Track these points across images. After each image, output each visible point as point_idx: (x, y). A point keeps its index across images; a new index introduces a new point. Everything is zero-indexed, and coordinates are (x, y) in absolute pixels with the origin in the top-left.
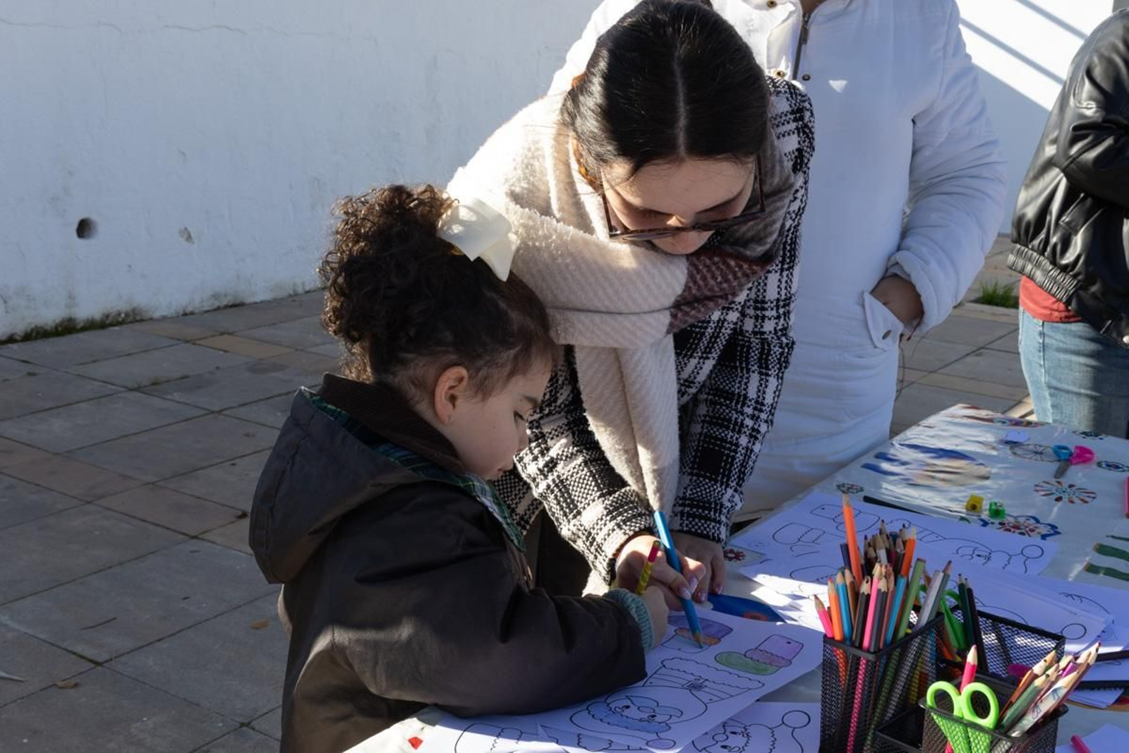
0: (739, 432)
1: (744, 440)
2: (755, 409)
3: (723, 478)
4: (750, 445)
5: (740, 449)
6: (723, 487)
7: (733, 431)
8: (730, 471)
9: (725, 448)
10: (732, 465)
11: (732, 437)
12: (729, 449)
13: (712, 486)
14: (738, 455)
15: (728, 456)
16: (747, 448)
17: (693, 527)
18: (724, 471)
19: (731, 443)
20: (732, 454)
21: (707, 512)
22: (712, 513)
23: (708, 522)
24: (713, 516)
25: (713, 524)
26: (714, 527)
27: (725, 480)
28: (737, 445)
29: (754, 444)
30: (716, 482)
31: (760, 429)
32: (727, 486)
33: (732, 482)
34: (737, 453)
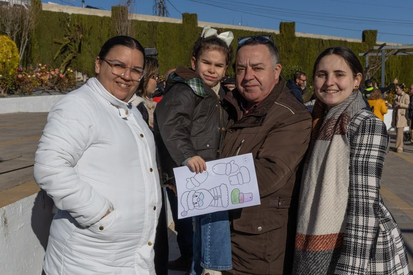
0: (351, 238)
1: (353, 240)
2: (355, 227)
3: (348, 253)
4: (356, 241)
5: (352, 243)
6: (348, 256)
7: (349, 237)
8: (350, 251)
9: (347, 244)
10: (350, 248)
11: (349, 239)
12: (349, 244)
13: (344, 257)
14: (352, 245)
15: (348, 246)
16: (355, 242)
17: (338, 273)
18: (348, 251)
19: (349, 242)
20: (349, 245)
21: (343, 268)
22: (344, 268)
23: (343, 271)
24: (345, 269)
25: (344, 272)
26: (345, 273)
27: (349, 254)
28: (351, 242)
29: (357, 240)
30: (345, 255)
31: (359, 235)
32: (349, 256)
33: (351, 254)
34: (351, 244)
